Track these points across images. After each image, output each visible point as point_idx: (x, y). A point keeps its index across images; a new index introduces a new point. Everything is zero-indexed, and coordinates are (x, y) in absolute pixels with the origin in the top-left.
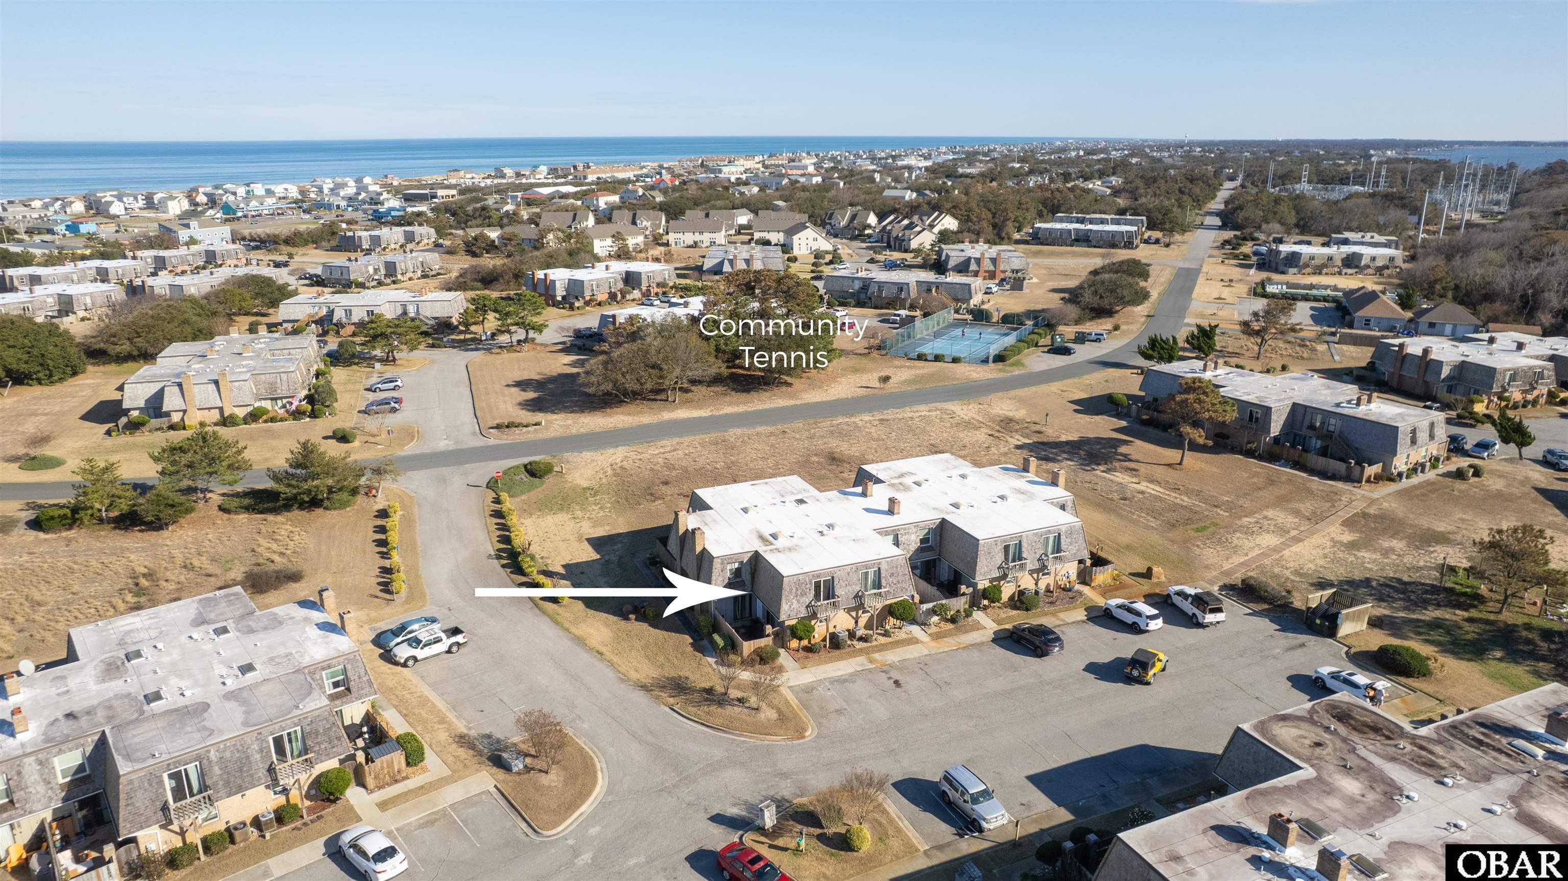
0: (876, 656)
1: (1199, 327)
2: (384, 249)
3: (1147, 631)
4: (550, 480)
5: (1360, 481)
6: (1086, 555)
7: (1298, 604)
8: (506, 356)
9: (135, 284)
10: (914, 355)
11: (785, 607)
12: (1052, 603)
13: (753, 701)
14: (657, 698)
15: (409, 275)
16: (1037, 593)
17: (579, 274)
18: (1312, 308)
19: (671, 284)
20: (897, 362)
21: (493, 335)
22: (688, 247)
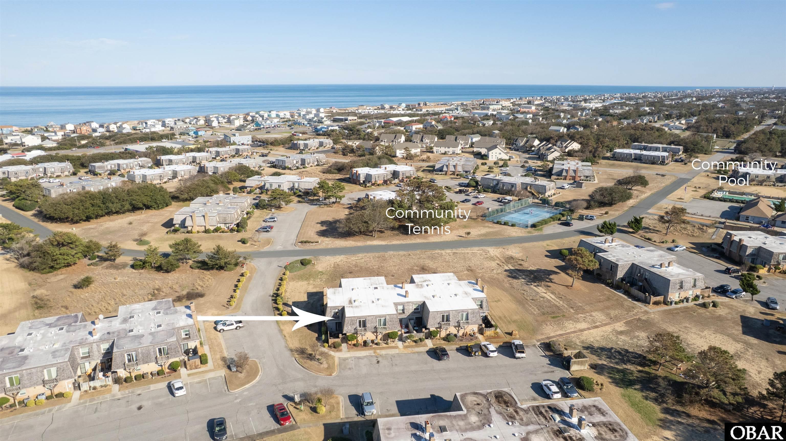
0: (378, 351)
1: (635, 218)
4: (309, 267)
5: (649, 304)
6: (481, 323)
7: (565, 354)
8: (326, 209)
9: (201, 165)
10: (495, 221)
11: (345, 328)
13: (322, 360)
14: (293, 354)
15: (311, 164)
16: (456, 336)
17: (373, 172)
18: (729, 207)
20: (484, 224)
22: (442, 154)
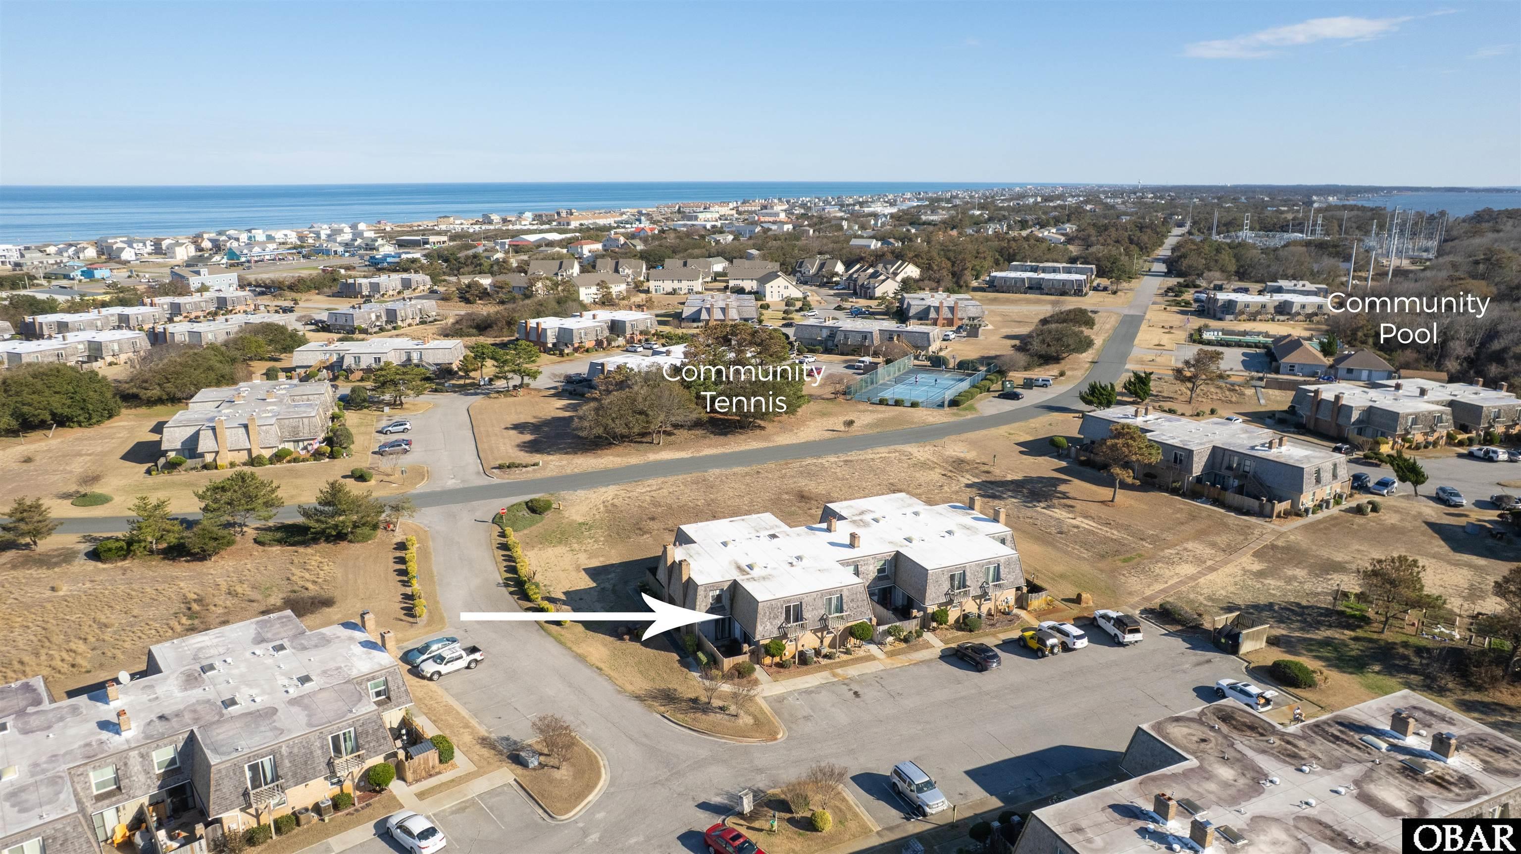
0: (839, 671)
1: (1136, 375)
2: (383, 295)
3: (1074, 649)
4: (549, 515)
5: (1271, 516)
6: (1022, 583)
7: (1207, 625)
8: (503, 400)
9: (157, 330)
10: (877, 400)
11: (760, 628)
12: (992, 625)
13: (733, 709)
14: (650, 706)
15: (409, 321)
16: (979, 616)
17: (569, 323)
18: (1244, 354)
19: (653, 332)
20: (861, 407)
21: (491, 380)
22: (668, 294)
